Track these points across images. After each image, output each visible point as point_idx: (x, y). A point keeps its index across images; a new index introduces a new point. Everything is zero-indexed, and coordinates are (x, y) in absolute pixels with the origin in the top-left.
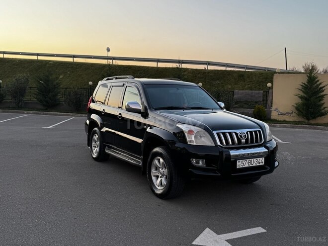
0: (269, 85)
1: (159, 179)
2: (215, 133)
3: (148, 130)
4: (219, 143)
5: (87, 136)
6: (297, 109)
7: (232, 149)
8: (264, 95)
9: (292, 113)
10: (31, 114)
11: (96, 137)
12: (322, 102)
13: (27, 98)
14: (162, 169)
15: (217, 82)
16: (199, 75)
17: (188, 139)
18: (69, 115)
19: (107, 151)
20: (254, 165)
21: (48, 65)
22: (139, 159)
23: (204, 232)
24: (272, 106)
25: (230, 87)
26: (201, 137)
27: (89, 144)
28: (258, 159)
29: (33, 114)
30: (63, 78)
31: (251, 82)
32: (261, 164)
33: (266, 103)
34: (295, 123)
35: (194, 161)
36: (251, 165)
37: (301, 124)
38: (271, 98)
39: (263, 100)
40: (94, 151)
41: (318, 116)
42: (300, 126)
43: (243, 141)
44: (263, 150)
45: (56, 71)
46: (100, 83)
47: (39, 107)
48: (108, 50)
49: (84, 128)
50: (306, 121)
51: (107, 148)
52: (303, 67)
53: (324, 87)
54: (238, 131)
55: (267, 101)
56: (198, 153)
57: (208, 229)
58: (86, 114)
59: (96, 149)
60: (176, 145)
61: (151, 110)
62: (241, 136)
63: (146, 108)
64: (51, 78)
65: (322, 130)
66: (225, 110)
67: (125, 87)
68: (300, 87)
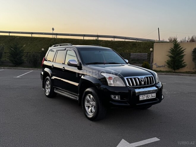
0: (151, 49)
1: (90, 108)
2: (125, 78)
3: (82, 77)
4: (128, 85)
5: (42, 82)
6: (168, 63)
7: (136, 88)
8: (148, 56)
9: (165, 66)
10: (6, 69)
11: (48, 83)
12: (183, 59)
13: (3, 59)
14: (92, 102)
15: (120, 48)
16: (109, 44)
17: (109, 83)
18: (30, 69)
19: (55, 91)
20: (150, 98)
21: (16, 39)
22: (76, 96)
23: (121, 142)
24: (153, 62)
25: (128, 51)
26: (116, 81)
27: (44, 87)
28: (152, 94)
29: (7, 69)
30: (26, 46)
31: (140, 48)
32: (154, 97)
33: (150, 60)
34: (167, 72)
35: (113, 97)
36: (148, 98)
37: (171, 73)
38: (152, 57)
39: (148, 59)
40: (47, 91)
41: (181, 67)
42: (170, 74)
43: (143, 83)
44: (155, 88)
45: (21, 42)
46: (50, 48)
47: (11, 64)
48: (53, 29)
49: (40, 77)
50: (173, 71)
51: (55, 89)
52: (169, 39)
53: (183, 50)
54: (139, 77)
55: (150, 59)
56: (115, 92)
57: (123, 140)
58: (41, 68)
59: (48, 90)
60: (101, 87)
61: (84, 65)
62: (141, 80)
63: (80, 64)
64: (18, 46)
65: (183, 76)
66: (129, 64)
67: (66, 50)
68: (170, 51)
